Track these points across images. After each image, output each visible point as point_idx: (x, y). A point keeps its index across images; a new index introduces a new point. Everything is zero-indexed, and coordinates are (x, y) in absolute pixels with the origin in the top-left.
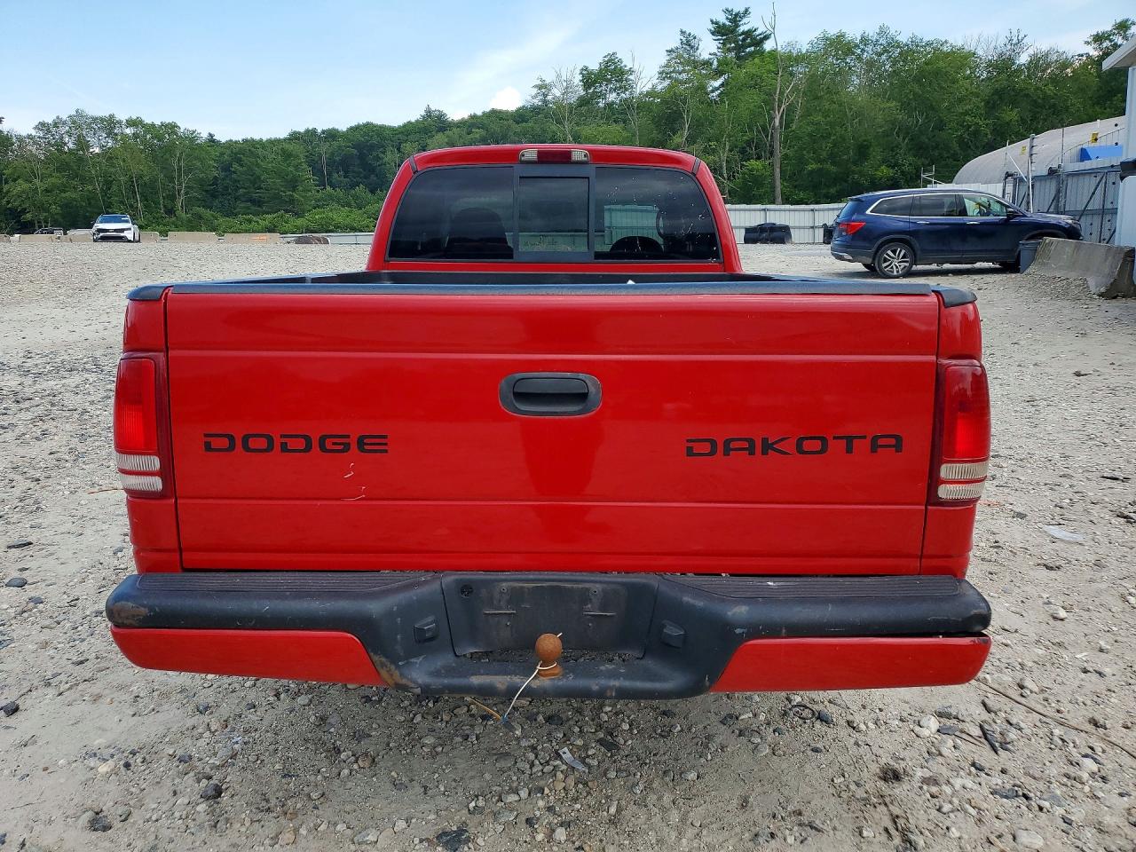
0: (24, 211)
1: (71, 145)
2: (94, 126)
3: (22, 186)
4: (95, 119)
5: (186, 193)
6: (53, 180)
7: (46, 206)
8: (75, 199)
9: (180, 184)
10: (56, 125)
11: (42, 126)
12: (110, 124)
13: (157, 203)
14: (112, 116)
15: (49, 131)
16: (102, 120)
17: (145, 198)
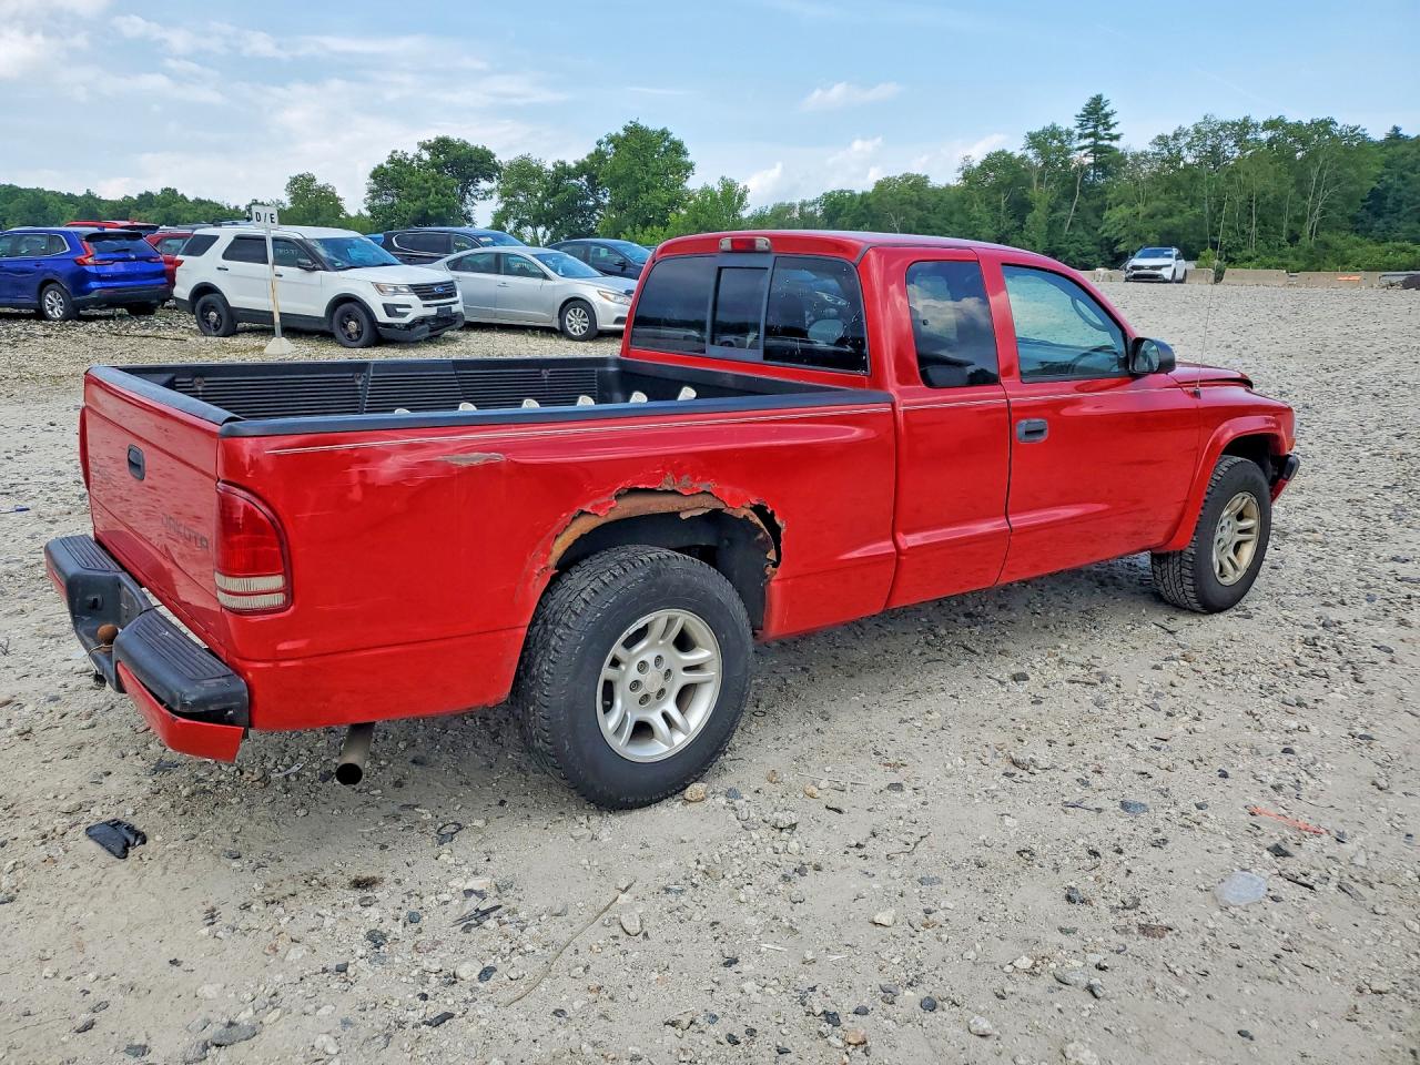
0: (1117, 242)
1: (1190, 160)
2: (1221, 133)
3: (1122, 212)
4: (1223, 126)
5: (1324, 213)
6: (1156, 204)
7: (1144, 234)
8: (1177, 226)
9: (1315, 202)
10: (1176, 137)
11: (1162, 140)
12: (1242, 129)
13: (1279, 228)
14: (1246, 119)
15: (1166, 145)
16: (1234, 124)
17: (1263, 221)
